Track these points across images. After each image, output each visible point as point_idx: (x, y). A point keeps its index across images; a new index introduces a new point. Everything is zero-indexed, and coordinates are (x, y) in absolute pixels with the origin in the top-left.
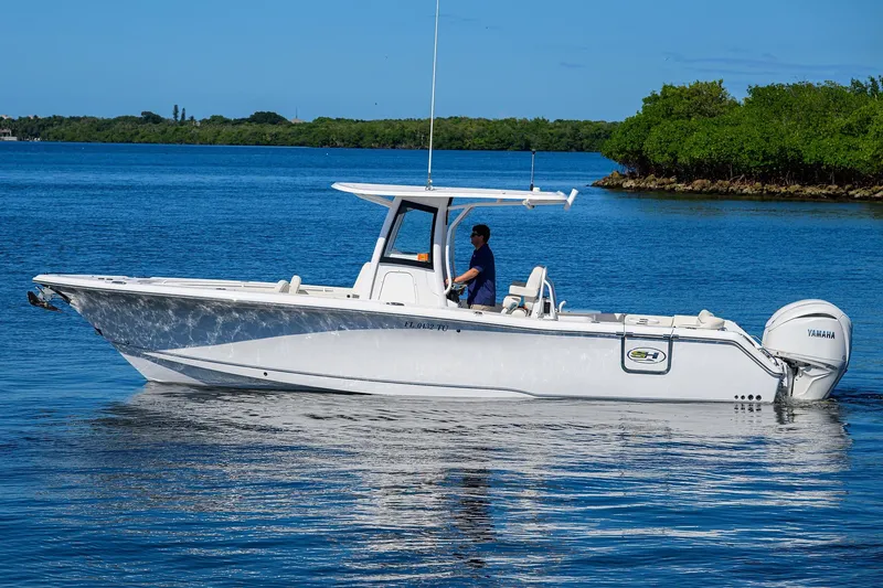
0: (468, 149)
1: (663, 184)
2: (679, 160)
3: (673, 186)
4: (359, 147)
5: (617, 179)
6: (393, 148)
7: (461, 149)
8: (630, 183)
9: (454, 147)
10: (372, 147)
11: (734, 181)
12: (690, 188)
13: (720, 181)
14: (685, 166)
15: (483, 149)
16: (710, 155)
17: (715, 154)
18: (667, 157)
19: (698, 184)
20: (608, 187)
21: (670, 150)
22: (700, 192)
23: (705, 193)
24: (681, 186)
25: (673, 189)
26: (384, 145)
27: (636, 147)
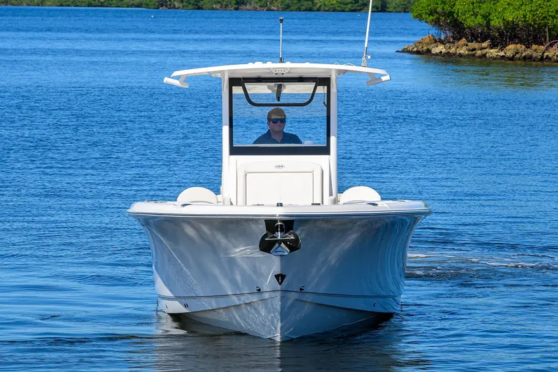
0: (318, 10)
1: (474, 50)
2: (492, 23)
3: (484, 51)
4: (200, 8)
5: (427, 44)
6: (237, 9)
7: (310, 10)
8: (441, 48)
9: (303, 8)
10: (213, 9)
11: (551, 45)
12: (502, 54)
13: (534, 47)
14: (498, 29)
15: (334, 10)
16: (525, 17)
17: (529, 16)
18: (479, 20)
19: (511, 49)
20: (418, 52)
21: (482, 12)
22: (512, 59)
23: (519, 59)
24: (494, 52)
25: (484, 55)
26: (226, 6)
27: (447, 8)
